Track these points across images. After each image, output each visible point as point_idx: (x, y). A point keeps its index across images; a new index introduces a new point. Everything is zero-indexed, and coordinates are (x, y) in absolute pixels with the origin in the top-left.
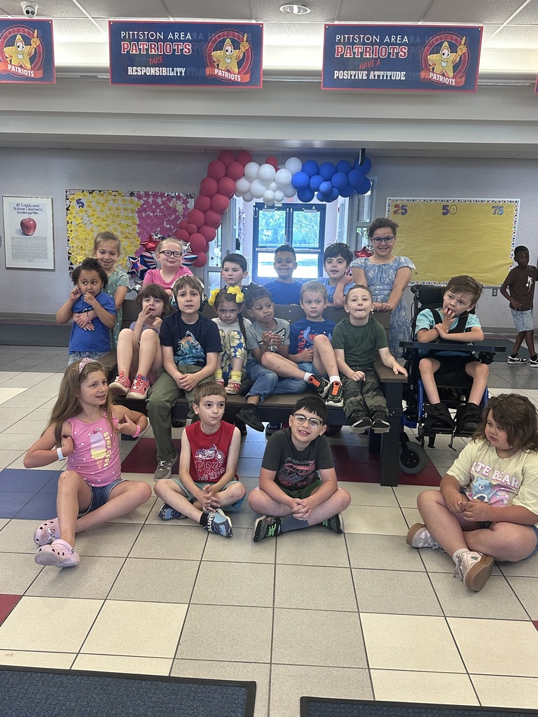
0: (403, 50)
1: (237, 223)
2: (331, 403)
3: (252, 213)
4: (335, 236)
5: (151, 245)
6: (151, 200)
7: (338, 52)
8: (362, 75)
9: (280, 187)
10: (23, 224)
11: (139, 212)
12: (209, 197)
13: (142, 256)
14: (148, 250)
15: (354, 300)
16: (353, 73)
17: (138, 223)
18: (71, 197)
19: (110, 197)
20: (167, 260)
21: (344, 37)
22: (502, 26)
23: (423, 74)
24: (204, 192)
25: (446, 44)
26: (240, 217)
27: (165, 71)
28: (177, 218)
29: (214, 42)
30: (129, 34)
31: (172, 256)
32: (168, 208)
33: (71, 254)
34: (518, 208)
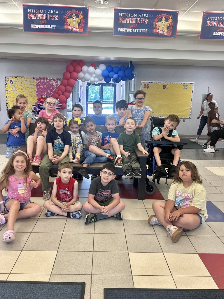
0: (147, 20)
1: (79, 91)
2: (117, 166)
3: (86, 87)
4: (120, 97)
5: (42, 100)
6: (42, 81)
7: (120, 20)
8: (130, 30)
9: (97, 76)
11: (37, 86)
12: (67, 80)
13: (38, 105)
14: (41, 102)
15: (128, 124)
16: (126, 29)
17: (37, 90)
18: (7, 79)
19: (25, 80)
20: (49, 106)
21: (122, 14)
22: (186, 11)
23: (154, 31)
24: (65, 78)
25: (164, 18)
26: (80, 89)
27: (47, 27)
28: (53, 89)
29: (68, 15)
30: (32, 10)
31: (51, 105)
32: (50, 84)
33: (7, 104)
34: (194, 86)
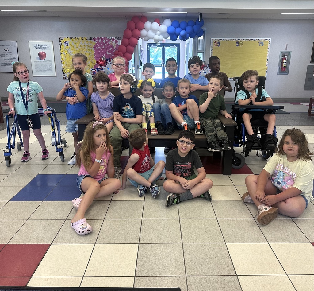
1: (140, 53)
3: (146, 48)
4: (184, 58)
5: (101, 63)
6: (100, 41)
9: (162, 34)
10: (39, 54)
11: (95, 47)
12: (128, 39)
13: (97, 68)
14: (100, 65)
15: (211, 84)
17: (94, 52)
18: (62, 41)
19: (81, 40)
24: (125, 36)
26: (141, 50)
28: (113, 50)
32: (109, 45)
33: (63, 68)
34: (270, 42)
